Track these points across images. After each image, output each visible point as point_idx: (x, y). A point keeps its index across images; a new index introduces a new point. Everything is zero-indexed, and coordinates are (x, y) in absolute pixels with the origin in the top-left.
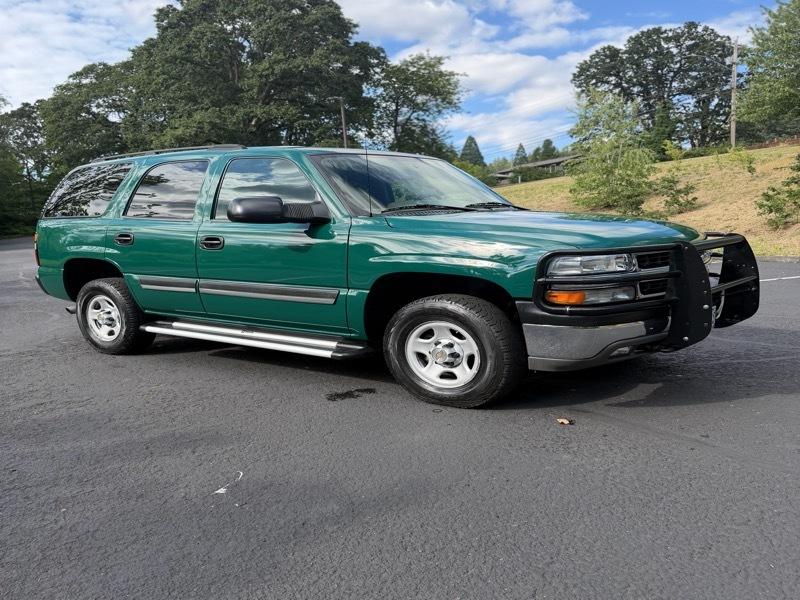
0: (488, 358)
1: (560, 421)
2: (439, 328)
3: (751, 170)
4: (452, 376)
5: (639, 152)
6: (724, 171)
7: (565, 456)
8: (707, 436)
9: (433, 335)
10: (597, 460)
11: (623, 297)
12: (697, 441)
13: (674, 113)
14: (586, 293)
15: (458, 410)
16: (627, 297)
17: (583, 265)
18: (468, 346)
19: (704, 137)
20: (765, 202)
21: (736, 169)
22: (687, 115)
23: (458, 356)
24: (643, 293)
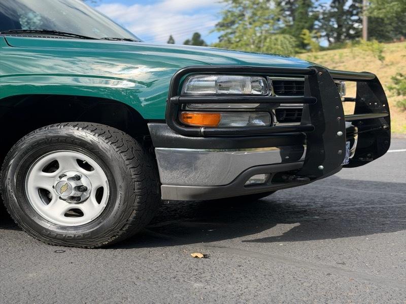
0: (118, 189)
1: (194, 255)
2: (65, 158)
3: (382, 59)
4: (79, 213)
5: (281, 37)
6: (357, 59)
7: (197, 285)
8: (344, 264)
9: (57, 167)
10: (230, 286)
11: (259, 123)
12: (333, 267)
13: (312, 11)
14: (222, 114)
15: (84, 250)
16: (262, 123)
17: (219, 85)
18: (97, 178)
19: (339, 35)
20: (394, 86)
21: (368, 58)
22: (324, 13)
23: (85, 189)
24: (279, 121)
